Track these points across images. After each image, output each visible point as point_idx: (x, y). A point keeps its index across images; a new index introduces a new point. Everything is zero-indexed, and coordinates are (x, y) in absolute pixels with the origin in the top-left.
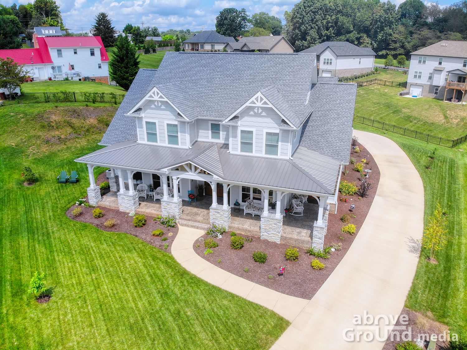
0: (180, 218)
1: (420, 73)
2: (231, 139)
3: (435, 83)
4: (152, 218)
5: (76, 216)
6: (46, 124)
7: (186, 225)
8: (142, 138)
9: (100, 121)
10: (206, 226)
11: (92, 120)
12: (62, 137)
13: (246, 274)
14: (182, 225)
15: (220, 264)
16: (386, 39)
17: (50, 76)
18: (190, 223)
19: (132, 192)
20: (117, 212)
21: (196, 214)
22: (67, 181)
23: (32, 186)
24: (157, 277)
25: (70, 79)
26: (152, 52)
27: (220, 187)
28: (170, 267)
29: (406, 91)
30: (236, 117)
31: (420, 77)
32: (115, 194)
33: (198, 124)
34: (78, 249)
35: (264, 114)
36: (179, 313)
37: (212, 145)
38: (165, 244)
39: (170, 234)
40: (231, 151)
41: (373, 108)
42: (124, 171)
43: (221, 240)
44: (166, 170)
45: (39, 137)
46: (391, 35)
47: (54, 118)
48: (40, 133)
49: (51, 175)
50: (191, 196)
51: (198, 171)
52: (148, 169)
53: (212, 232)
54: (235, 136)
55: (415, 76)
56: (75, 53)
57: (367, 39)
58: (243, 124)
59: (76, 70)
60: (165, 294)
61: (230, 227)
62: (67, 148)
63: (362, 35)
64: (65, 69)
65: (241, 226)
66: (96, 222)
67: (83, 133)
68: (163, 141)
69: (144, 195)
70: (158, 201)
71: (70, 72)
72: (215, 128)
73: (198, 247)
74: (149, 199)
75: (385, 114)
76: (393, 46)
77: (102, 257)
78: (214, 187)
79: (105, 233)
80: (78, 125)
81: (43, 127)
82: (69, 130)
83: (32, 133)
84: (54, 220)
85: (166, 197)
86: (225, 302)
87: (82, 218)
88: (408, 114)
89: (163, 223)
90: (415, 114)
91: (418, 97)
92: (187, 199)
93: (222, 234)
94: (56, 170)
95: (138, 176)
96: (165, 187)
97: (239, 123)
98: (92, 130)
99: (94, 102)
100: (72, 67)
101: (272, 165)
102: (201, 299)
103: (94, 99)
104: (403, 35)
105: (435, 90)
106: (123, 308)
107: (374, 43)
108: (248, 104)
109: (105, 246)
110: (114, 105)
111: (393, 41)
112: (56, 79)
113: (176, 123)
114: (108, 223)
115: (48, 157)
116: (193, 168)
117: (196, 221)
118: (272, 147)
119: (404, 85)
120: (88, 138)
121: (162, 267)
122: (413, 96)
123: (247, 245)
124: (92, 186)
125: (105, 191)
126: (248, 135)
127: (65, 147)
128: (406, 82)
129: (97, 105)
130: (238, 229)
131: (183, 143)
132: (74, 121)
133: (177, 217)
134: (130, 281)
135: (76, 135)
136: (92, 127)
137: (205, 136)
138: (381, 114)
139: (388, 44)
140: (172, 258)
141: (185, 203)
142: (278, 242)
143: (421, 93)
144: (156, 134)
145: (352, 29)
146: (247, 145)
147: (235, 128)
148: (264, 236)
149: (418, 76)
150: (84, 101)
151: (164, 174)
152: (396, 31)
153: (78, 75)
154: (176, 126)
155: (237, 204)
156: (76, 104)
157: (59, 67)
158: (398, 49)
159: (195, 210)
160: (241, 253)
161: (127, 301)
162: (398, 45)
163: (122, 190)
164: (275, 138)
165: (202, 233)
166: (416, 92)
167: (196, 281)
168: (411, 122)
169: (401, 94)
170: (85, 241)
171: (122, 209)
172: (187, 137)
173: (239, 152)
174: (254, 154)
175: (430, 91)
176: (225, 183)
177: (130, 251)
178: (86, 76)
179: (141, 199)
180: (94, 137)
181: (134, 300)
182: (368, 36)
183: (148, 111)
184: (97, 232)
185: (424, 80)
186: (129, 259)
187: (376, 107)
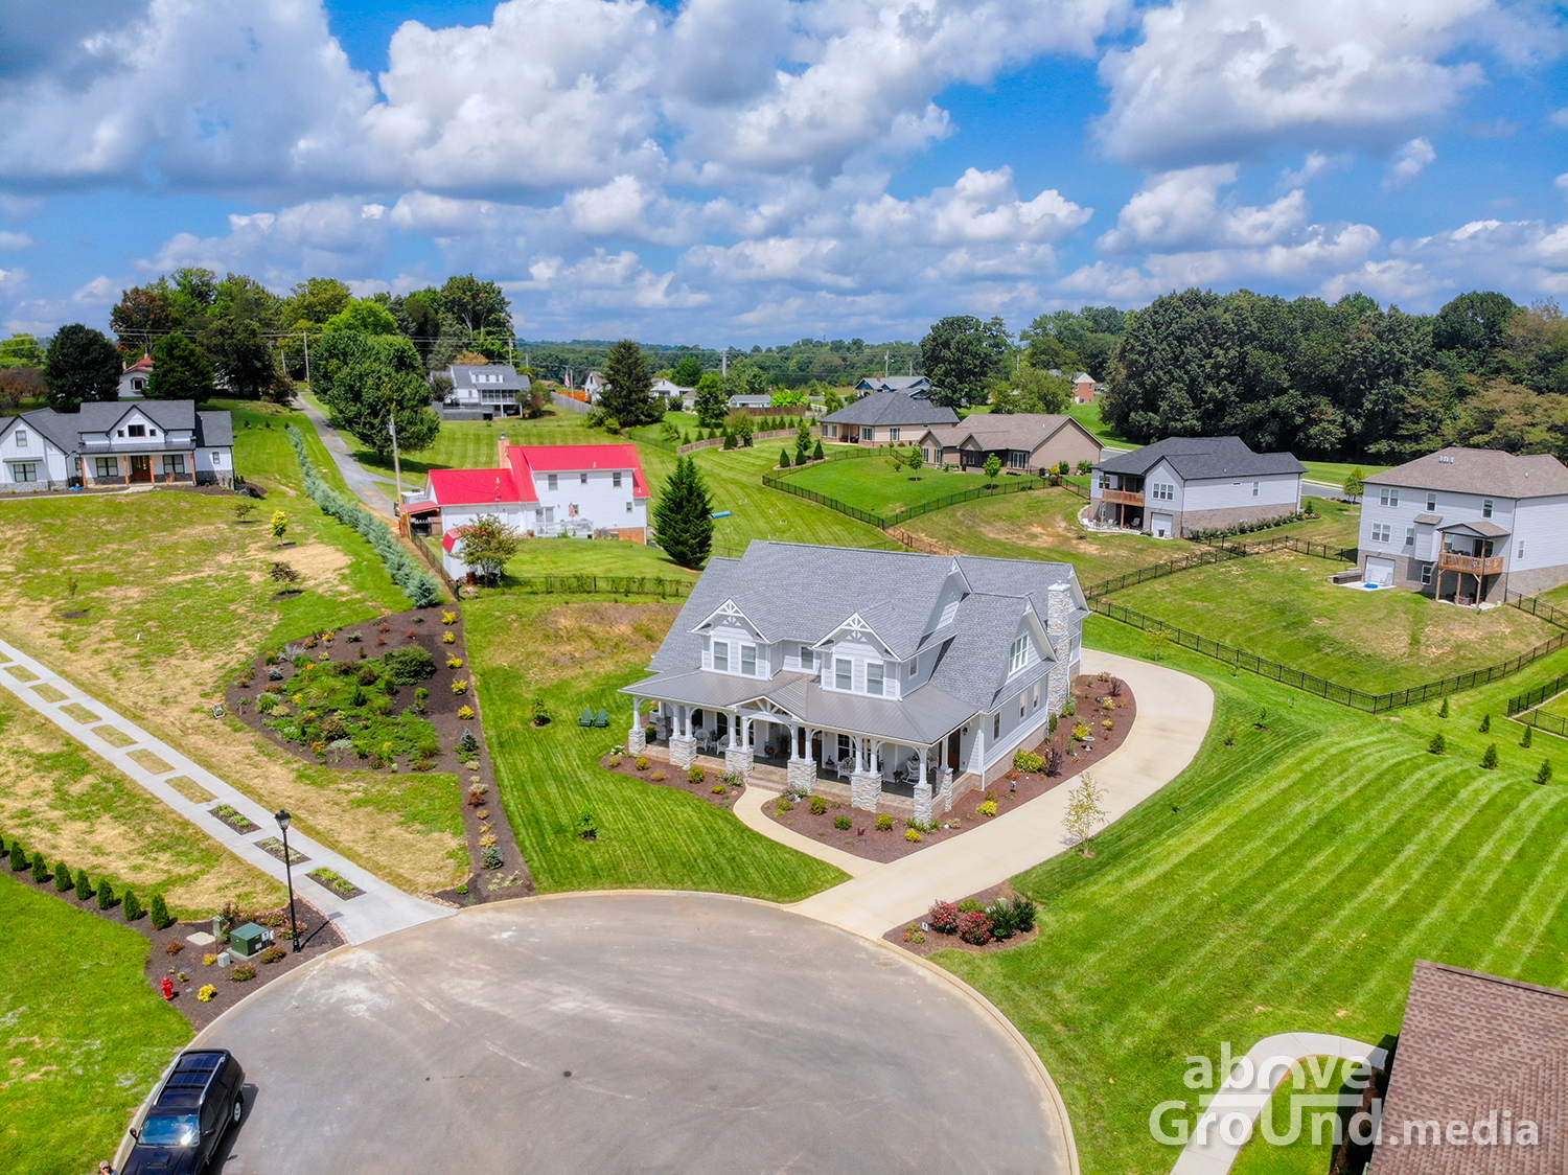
0: (749, 776)
1: (1387, 527)
2: (823, 670)
3: (1420, 556)
4: (712, 774)
5: (613, 767)
6: (552, 631)
7: (756, 785)
8: (708, 662)
9: (636, 630)
10: (782, 787)
11: (623, 628)
12: (577, 655)
13: (821, 837)
14: (751, 785)
15: (790, 826)
16: (1385, 410)
17: (530, 528)
18: (762, 783)
19: (688, 737)
20: (667, 765)
21: (772, 773)
22: (592, 724)
23: (544, 728)
24: (714, 829)
25: (570, 534)
26: (741, 443)
27: (802, 732)
28: (730, 822)
29: (1353, 570)
30: (829, 642)
31: (1386, 537)
32: (665, 743)
33: (784, 647)
34: (621, 800)
35: (863, 640)
36: (734, 858)
37: (801, 676)
38: (726, 802)
39: (734, 793)
40: (823, 686)
41: (1243, 613)
42: (682, 709)
43: (798, 804)
44: (734, 706)
45: (542, 654)
46: (1402, 399)
47: (563, 622)
48: (543, 648)
49: (565, 713)
50: (768, 750)
51: (775, 710)
52: (711, 704)
53: (788, 793)
54: (828, 667)
55: (1376, 536)
56: (584, 481)
57: (1331, 410)
58: (839, 651)
59: (583, 514)
60: (720, 844)
61: (813, 790)
62: (585, 674)
63: (1315, 399)
64: (562, 514)
65: (828, 790)
66: (639, 774)
67: (608, 649)
68: (735, 669)
69: (704, 745)
70: (722, 755)
71: (570, 519)
72: (807, 655)
73: (767, 809)
74: (711, 752)
75: (1263, 631)
76: (1408, 430)
77: (649, 808)
78: (794, 733)
79: (652, 786)
80: (601, 634)
81: (548, 637)
82: (587, 644)
83: (531, 647)
84: (585, 770)
85: (732, 745)
86: (787, 856)
87: (620, 769)
88: (1321, 631)
89: (726, 780)
90: (1338, 633)
91: (1380, 588)
92: (763, 755)
93: (801, 797)
94: (572, 707)
95: (697, 719)
96: (732, 731)
97: (834, 649)
98: (622, 645)
99: (627, 593)
100: (575, 510)
101: (878, 708)
102: (760, 851)
103: (626, 588)
104: (1439, 399)
105: (1421, 570)
106: (676, 850)
107: (1354, 422)
108: (842, 626)
109: (653, 798)
110: (662, 600)
111: (1406, 416)
112: (544, 535)
113: (754, 645)
114: (655, 775)
115: (558, 687)
116: (769, 707)
117: (769, 781)
118: (875, 684)
119: (1351, 555)
120: (616, 658)
121: (720, 822)
122: (1366, 586)
123: (830, 812)
124: (636, 727)
125: (651, 737)
126: (846, 666)
127: (582, 672)
128: (1356, 550)
129: (632, 598)
130: (825, 793)
131: (762, 673)
132: (594, 628)
133: (746, 774)
134: (682, 831)
135: (596, 652)
136: (624, 638)
137: (793, 665)
138: (1254, 628)
139: (1396, 425)
140: (733, 815)
141: (757, 759)
142: (873, 810)
143: (1391, 577)
144: (726, 659)
145: (1286, 385)
146: (844, 679)
147: (829, 655)
148: (856, 802)
149: (1382, 535)
150: (609, 592)
151: (732, 712)
152: (1416, 387)
153: (585, 525)
154: (754, 649)
155: (830, 762)
156: (597, 597)
157: (550, 509)
158: (1425, 438)
159: (772, 768)
160: (821, 819)
161: (680, 846)
162: (1425, 427)
163: (676, 734)
164: (878, 671)
165: (777, 795)
166: (1379, 576)
167: (758, 837)
168: (1318, 651)
169: (1336, 580)
170: (628, 793)
171: (673, 761)
172: (768, 665)
173: (834, 688)
174: (853, 691)
175: (1412, 576)
176: (809, 726)
177: (683, 805)
178: (600, 527)
179: (700, 751)
180: (625, 656)
181: (687, 845)
182: (1337, 402)
183: (719, 628)
184: (641, 784)
185: (1396, 547)
186: (682, 812)
187: (1250, 611)
